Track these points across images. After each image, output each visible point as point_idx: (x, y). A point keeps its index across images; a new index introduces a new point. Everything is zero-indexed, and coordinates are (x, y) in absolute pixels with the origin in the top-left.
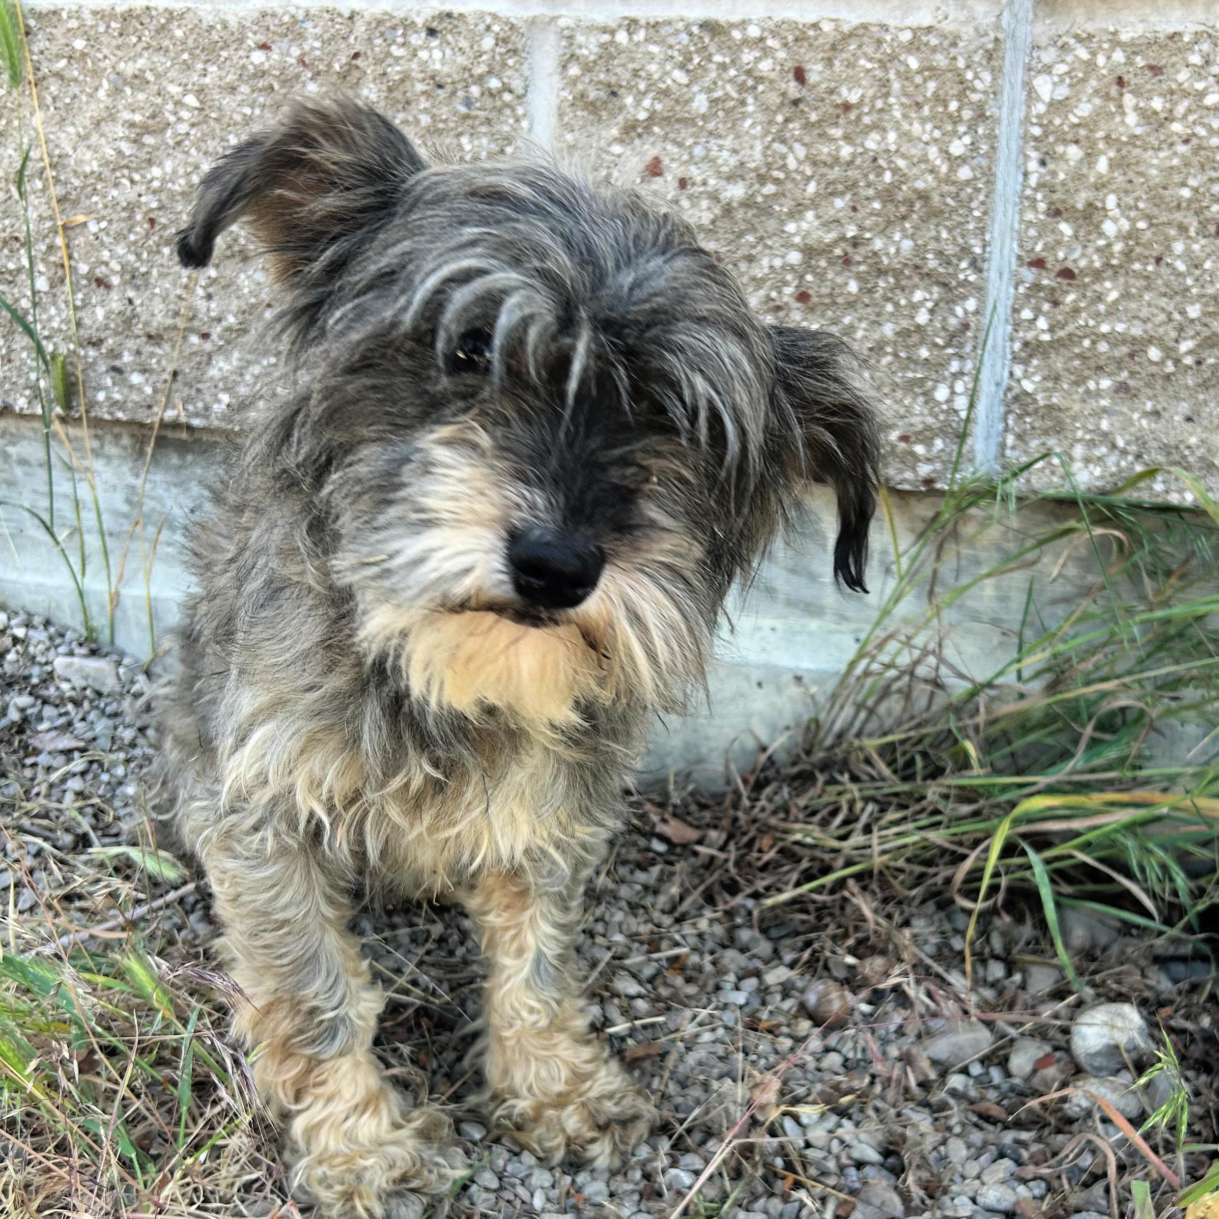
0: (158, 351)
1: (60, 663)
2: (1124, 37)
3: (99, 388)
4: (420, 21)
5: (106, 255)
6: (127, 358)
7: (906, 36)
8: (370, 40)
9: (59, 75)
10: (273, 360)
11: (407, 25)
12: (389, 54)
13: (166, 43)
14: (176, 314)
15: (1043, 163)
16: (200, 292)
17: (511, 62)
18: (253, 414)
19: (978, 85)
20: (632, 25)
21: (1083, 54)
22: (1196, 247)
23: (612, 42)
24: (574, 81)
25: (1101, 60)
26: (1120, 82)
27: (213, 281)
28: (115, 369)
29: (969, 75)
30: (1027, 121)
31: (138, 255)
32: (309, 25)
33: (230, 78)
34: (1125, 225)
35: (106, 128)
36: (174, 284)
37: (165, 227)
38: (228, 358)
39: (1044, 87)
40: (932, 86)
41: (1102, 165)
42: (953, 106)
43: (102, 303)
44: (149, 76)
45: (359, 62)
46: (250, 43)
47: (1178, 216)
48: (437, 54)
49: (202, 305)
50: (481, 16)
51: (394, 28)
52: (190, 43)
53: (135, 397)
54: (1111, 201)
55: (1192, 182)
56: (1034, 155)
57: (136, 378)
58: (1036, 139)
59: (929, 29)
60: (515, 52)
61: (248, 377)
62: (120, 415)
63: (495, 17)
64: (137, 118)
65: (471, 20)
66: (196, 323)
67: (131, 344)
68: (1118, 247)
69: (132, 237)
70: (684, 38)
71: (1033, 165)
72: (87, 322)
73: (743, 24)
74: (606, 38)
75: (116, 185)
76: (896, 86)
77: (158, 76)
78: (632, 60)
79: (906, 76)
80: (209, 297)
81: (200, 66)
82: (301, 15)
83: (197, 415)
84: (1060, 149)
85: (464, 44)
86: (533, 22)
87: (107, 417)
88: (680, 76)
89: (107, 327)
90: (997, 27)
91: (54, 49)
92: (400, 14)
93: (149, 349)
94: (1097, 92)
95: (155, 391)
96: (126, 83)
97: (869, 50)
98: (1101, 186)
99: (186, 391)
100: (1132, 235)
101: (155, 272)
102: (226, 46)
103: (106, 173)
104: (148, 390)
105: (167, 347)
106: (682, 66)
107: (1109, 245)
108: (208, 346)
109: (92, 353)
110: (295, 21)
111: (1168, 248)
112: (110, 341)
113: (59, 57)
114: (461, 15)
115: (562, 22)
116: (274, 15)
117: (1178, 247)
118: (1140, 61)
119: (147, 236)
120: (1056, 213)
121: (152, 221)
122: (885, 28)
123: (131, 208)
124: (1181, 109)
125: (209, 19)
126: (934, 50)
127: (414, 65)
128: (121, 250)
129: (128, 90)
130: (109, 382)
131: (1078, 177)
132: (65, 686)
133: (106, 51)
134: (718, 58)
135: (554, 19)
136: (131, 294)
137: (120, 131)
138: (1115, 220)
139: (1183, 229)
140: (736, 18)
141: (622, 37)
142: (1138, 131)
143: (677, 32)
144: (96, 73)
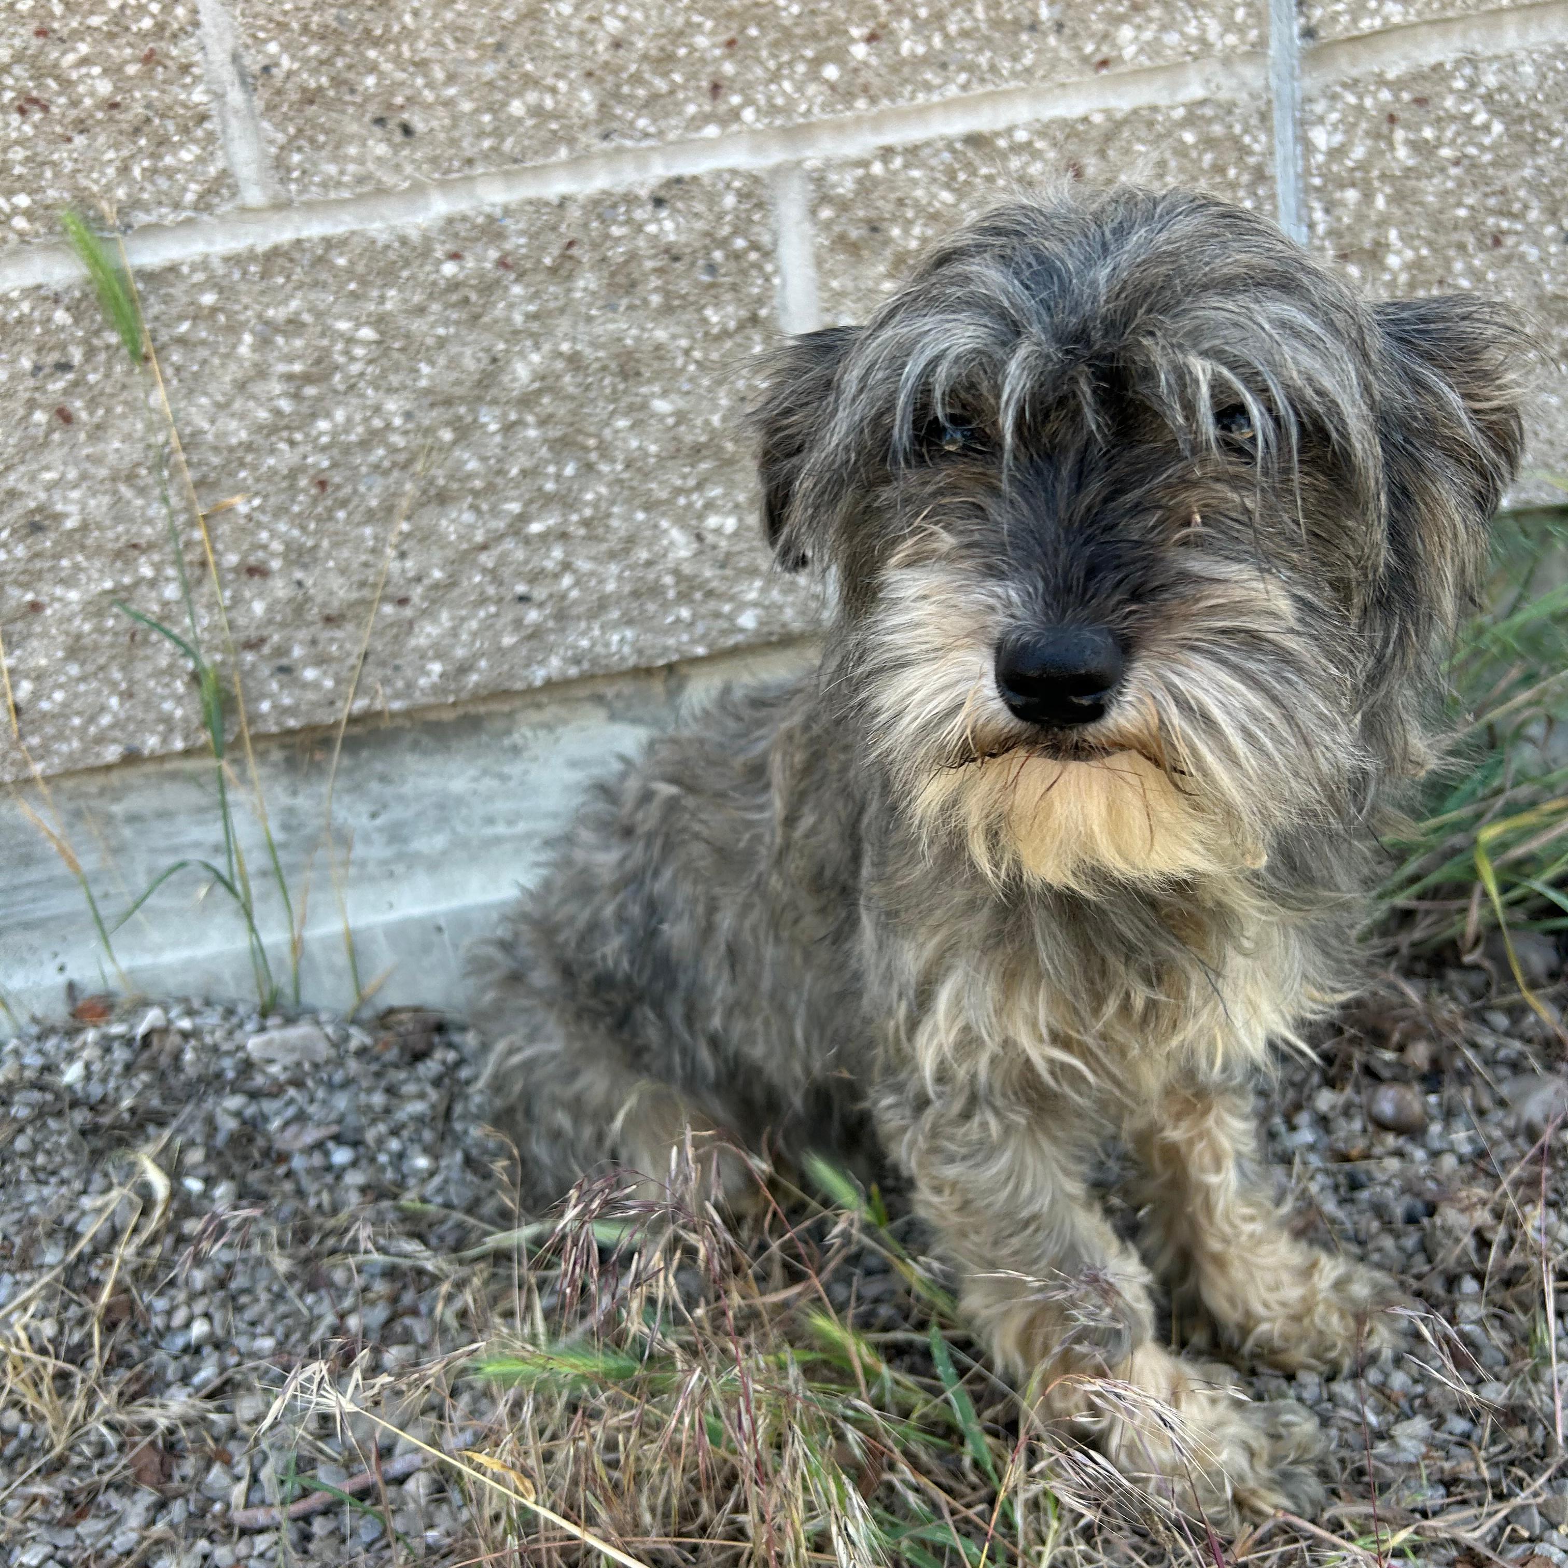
0: (339, 634)
1: (254, 1044)
2: (1391, 75)
3: (263, 696)
4: (644, 193)
5: (264, 535)
6: (297, 652)
7: (1179, 113)
8: (585, 225)
9: (182, 341)
10: (493, 609)
11: (630, 199)
12: (607, 236)
13: (324, 276)
14: (362, 584)
15: (1327, 211)
16: (390, 552)
17: (756, 217)
18: (474, 678)
19: (1257, 147)
20: (887, 153)
21: (1351, 99)
22: (1477, 262)
23: (868, 175)
24: (827, 225)
25: (1368, 102)
26: (1392, 119)
27: (406, 536)
28: (285, 670)
29: (1247, 139)
30: (1307, 172)
31: (303, 529)
32: (508, 222)
33: (417, 298)
34: (1409, 254)
35: (257, 388)
36: (357, 549)
37: (338, 487)
38: (435, 620)
39: (1320, 137)
40: (1208, 158)
41: (1380, 202)
42: (1232, 172)
43: (260, 595)
44: (307, 318)
45: (575, 251)
46: (439, 254)
47: (1456, 237)
48: (669, 225)
49: (394, 566)
50: (718, 174)
51: (614, 206)
52: (360, 268)
53: (311, 696)
54: (1393, 235)
55: (1469, 201)
56: (1317, 205)
57: (310, 674)
58: (1317, 189)
59: (1203, 102)
60: (760, 205)
61: (464, 637)
62: (292, 723)
63: (734, 172)
64: (297, 367)
65: (706, 181)
66: (390, 590)
67: (303, 634)
68: (1403, 278)
69: (296, 509)
70: (947, 156)
71: (1318, 215)
72: (241, 621)
73: (1009, 131)
74: (860, 172)
75: (272, 451)
76: (1173, 164)
77: (319, 315)
78: (893, 189)
79: (1182, 151)
80: (403, 555)
81: (375, 293)
82: (498, 212)
83: (397, 696)
84: (1338, 195)
85: (699, 207)
86: (777, 171)
87: (274, 729)
88: (947, 197)
89: (270, 622)
90: (1267, 88)
91: (174, 311)
92: (620, 190)
93: (326, 634)
94: (1367, 133)
95: (338, 681)
96: (277, 330)
97: (1143, 132)
98: (1383, 222)
99: (380, 672)
100: (1417, 265)
101: (325, 544)
102: (407, 263)
103: (259, 440)
104: (329, 683)
105: (350, 627)
106: (947, 186)
107: (1394, 279)
108: (408, 612)
109: (249, 657)
110: (491, 219)
111: (1449, 269)
112: (276, 638)
113: (181, 318)
114: (695, 179)
115: (808, 165)
116: (464, 219)
117: (1458, 266)
118: (1406, 96)
119: (315, 501)
120: (1344, 257)
121: (322, 485)
122: (1154, 109)
123: (293, 474)
124: (1449, 134)
125: (383, 238)
126: (1210, 121)
127: (641, 242)
128: (282, 527)
129: (280, 340)
130: (274, 686)
131: (1360, 217)
132: (274, 1069)
133: (245, 300)
134: (984, 171)
135: (799, 163)
136: (298, 575)
137: (277, 388)
138: (1398, 253)
139: (1461, 247)
140: (1000, 125)
141: (877, 168)
142: (1410, 163)
143: (937, 153)
144: (234, 329)
